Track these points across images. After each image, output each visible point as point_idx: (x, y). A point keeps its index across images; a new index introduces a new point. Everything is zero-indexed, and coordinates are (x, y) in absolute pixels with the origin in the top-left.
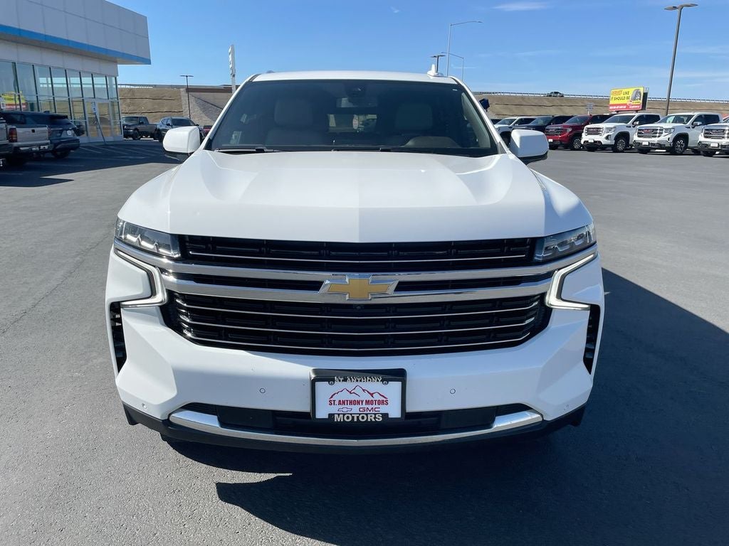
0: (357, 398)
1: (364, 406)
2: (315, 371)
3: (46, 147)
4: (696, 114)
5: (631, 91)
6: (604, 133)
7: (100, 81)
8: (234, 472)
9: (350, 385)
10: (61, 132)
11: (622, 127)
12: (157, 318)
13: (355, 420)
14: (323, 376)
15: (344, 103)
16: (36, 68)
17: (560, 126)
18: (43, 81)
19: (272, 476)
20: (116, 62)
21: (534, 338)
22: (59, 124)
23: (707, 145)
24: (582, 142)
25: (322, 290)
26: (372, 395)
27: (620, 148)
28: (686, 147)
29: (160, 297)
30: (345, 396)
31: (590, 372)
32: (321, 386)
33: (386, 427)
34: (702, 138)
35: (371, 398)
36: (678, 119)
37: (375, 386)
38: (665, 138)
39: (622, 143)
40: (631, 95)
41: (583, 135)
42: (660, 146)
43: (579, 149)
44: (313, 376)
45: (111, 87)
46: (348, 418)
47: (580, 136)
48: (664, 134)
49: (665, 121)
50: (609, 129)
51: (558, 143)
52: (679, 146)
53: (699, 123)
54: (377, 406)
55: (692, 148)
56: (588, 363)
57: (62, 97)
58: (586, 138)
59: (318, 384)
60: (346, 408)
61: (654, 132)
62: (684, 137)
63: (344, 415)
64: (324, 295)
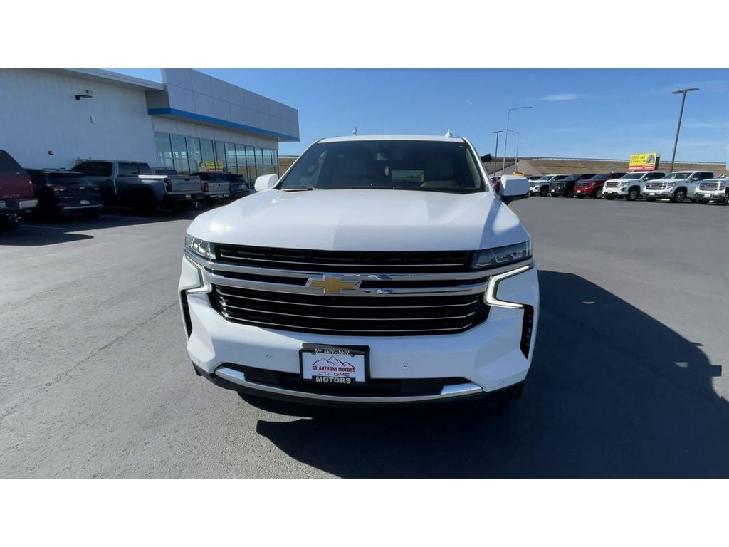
0: (332, 366)
1: (338, 371)
2: (304, 345)
3: (227, 196)
4: (694, 172)
5: (647, 156)
6: (620, 186)
7: (267, 153)
8: (273, 414)
9: (326, 356)
10: (238, 186)
11: (634, 181)
12: (206, 302)
13: (331, 381)
14: (308, 349)
15: (379, 157)
16: (226, 145)
17: (586, 181)
18: (231, 154)
19: (297, 418)
20: (277, 140)
21: (476, 327)
22: (236, 181)
23: (701, 196)
24: (603, 193)
25: (308, 285)
26: (343, 364)
27: (633, 197)
28: (685, 197)
29: (207, 288)
30: (324, 364)
31: (527, 357)
32: (306, 355)
33: (353, 388)
34: (698, 190)
35: (341, 366)
36: (679, 176)
37: (346, 357)
38: (668, 190)
39: (634, 194)
40: (646, 159)
41: (604, 188)
42: (664, 196)
43: (601, 198)
44: (301, 348)
45: (274, 156)
46: (326, 380)
47: (601, 188)
48: (667, 187)
49: (669, 177)
50: (625, 183)
51: (585, 193)
52: (679, 195)
53: (696, 179)
54: (347, 372)
55: (690, 198)
56: (525, 349)
57: (242, 165)
58: (606, 190)
59: (304, 353)
60: (324, 373)
61: (659, 186)
62: (684, 189)
63: (323, 377)
64: (307, 288)
